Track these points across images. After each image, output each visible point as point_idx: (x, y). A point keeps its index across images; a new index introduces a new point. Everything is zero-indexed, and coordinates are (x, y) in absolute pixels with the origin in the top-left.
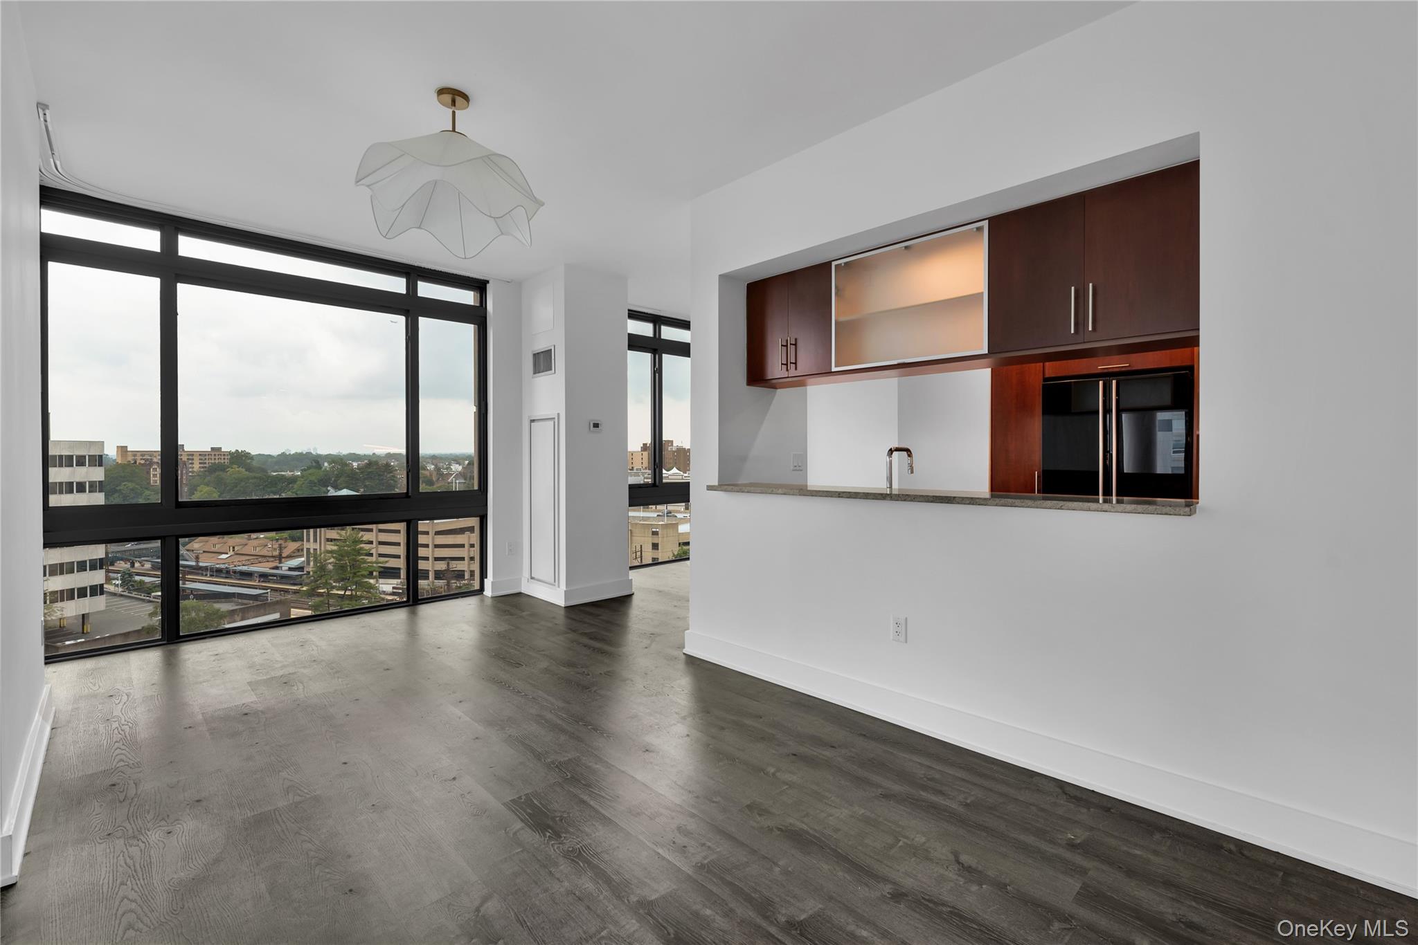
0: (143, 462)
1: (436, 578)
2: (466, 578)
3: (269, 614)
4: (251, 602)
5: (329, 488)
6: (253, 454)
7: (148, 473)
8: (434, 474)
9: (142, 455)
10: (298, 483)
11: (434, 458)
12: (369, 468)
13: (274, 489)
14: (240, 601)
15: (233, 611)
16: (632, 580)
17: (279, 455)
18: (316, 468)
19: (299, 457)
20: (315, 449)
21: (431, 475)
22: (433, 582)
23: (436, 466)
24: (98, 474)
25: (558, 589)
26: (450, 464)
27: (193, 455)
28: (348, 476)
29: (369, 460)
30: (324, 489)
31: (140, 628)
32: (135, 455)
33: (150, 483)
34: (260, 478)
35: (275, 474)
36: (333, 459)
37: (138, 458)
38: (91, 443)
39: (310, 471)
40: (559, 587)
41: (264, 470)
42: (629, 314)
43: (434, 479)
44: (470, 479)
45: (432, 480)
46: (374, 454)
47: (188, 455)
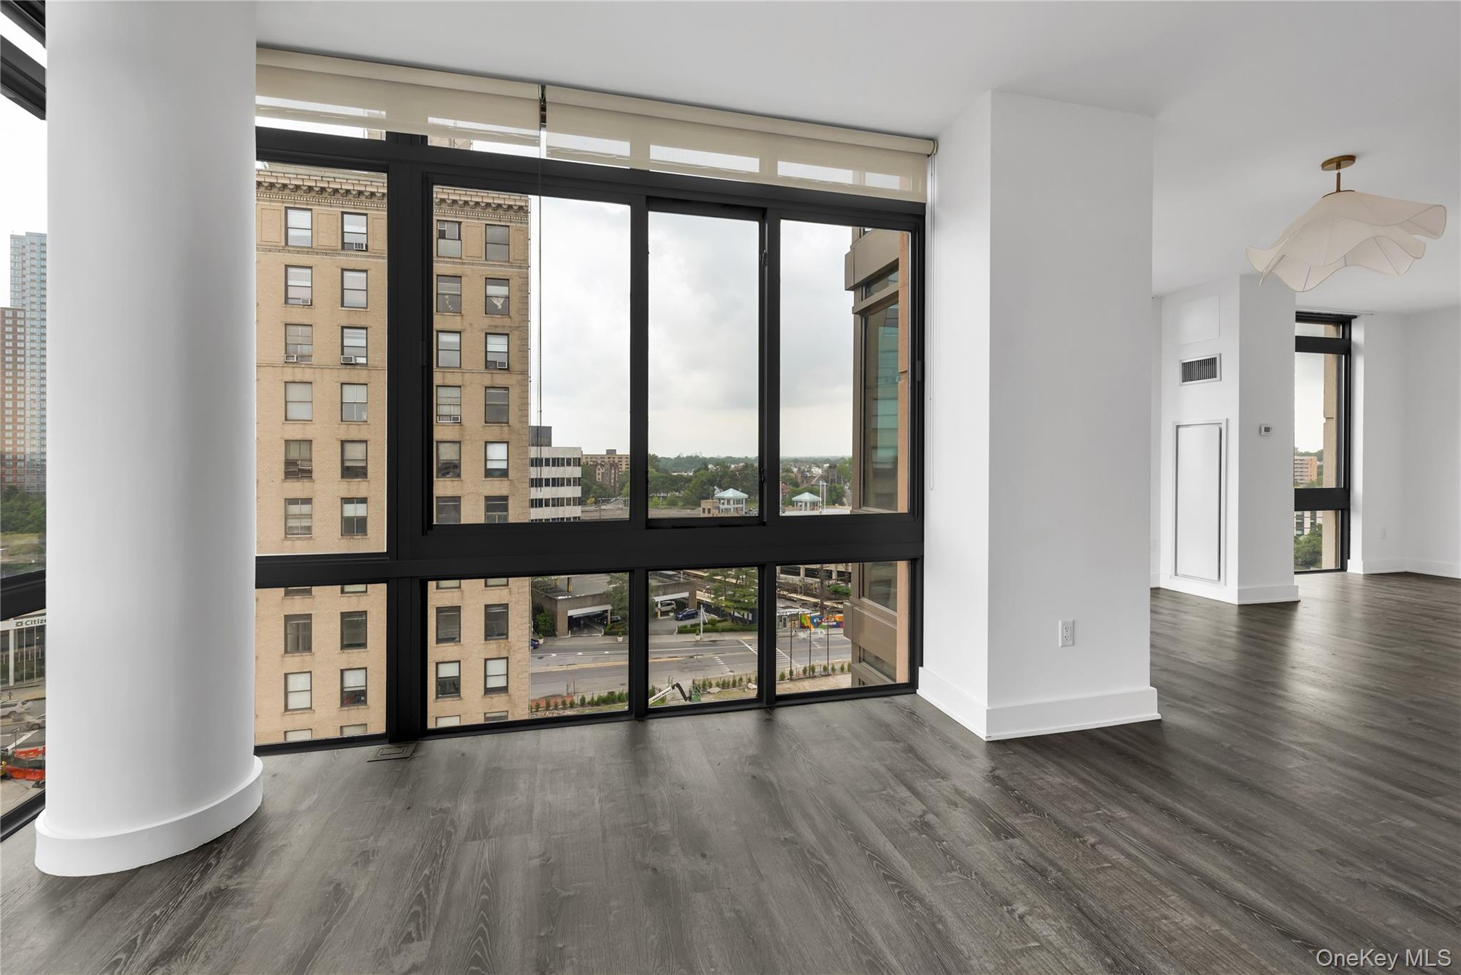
0: (592, 463)
1: (806, 576)
2: (834, 577)
3: (682, 592)
4: (668, 581)
5: (715, 487)
6: (660, 456)
7: (595, 472)
8: (799, 476)
9: (591, 458)
10: (693, 482)
11: (796, 461)
12: (746, 470)
13: (675, 487)
14: (661, 578)
15: (659, 586)
16: (1297, 586)
17: (676, 458)
18: (704, 469)
19: (692, 461)
20: (701, 453)
21: (796, 477)
22: (803, 579)
23: (799, 469)
24: (576, 472)
25: (1224, 587)
26: (810, 468)
27: (621, 458)
28: (730, 477)
29: (746, 464)
30: (711, 488)
31: (602, 592)
32: (587, 458)
33: (595, 480)
34: (666, 477)
35: (676, 474)
36: (717, 462)
37: (589, 460)
38: (575, 449)
39: (701, 472)
40: (1225, 585)
41: (666, 471)
42: (1296, 316)
43: (799, 481)
44: (831, 482)
45: (798, 483)
46: (746, 457)
47: (619, 458)
